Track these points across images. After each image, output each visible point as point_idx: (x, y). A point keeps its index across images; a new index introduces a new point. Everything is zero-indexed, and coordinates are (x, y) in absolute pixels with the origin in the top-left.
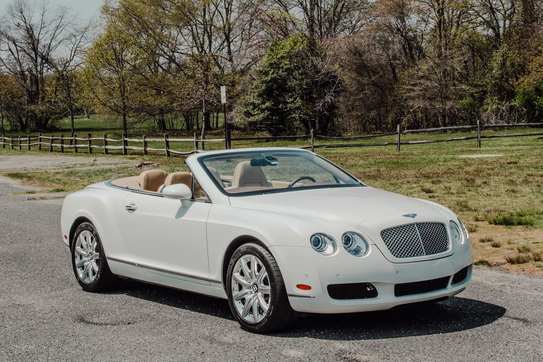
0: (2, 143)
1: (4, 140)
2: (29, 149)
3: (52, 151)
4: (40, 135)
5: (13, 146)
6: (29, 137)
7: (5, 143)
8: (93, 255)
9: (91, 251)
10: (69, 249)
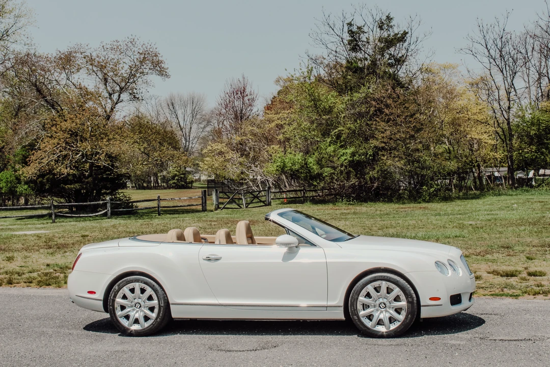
8: (142, 304)
9: (140, 301)
10: (102, 302)
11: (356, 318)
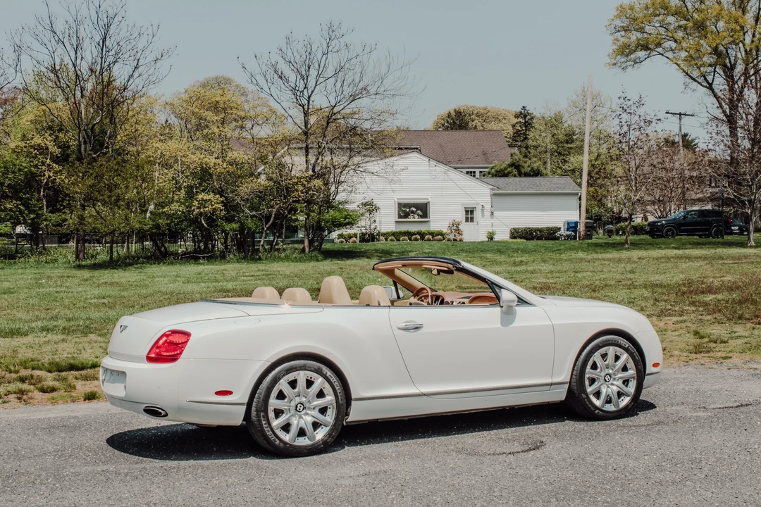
8: (307, 405)
9: (304, 399)
10: (245, 407)
11: (584, 396)
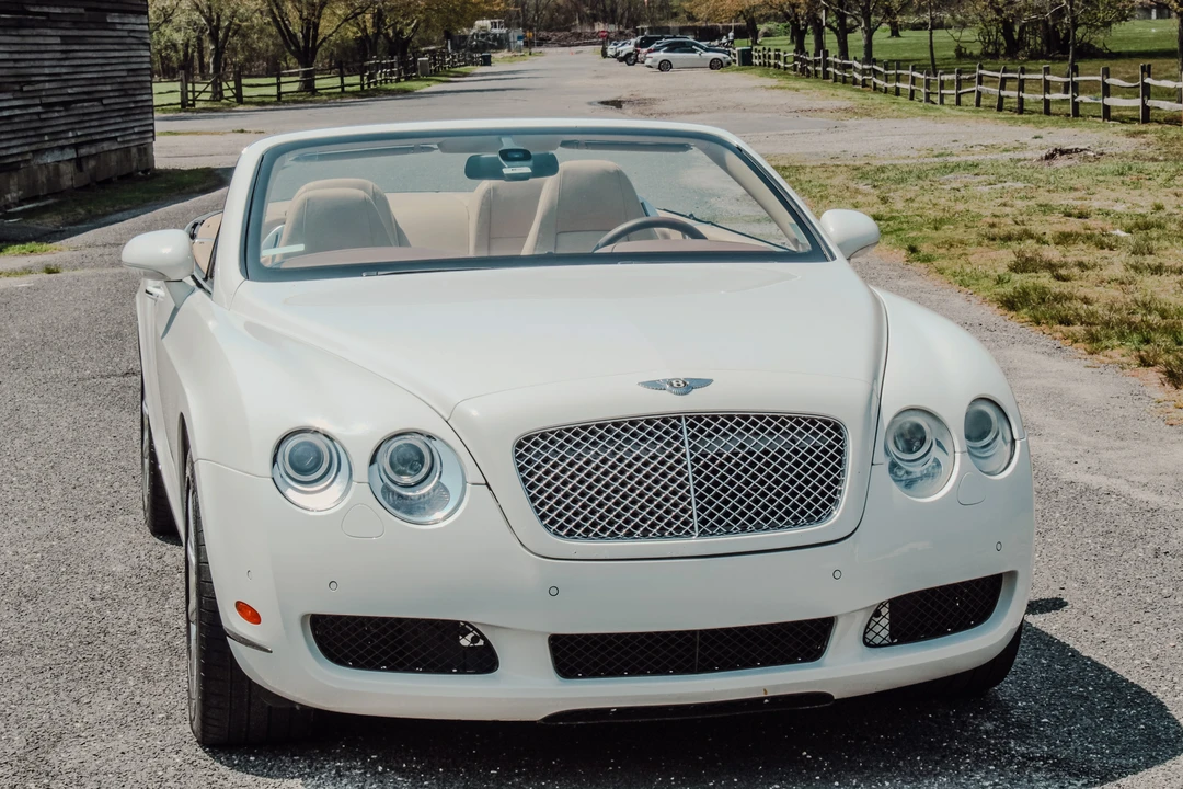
0: (908, 86)
1: (913, 78)
2: (958, 103)
3: (1000, 108)
4: (981, 68)
5: (928, 94)
6: (960, 72)
7: (913, 87)
